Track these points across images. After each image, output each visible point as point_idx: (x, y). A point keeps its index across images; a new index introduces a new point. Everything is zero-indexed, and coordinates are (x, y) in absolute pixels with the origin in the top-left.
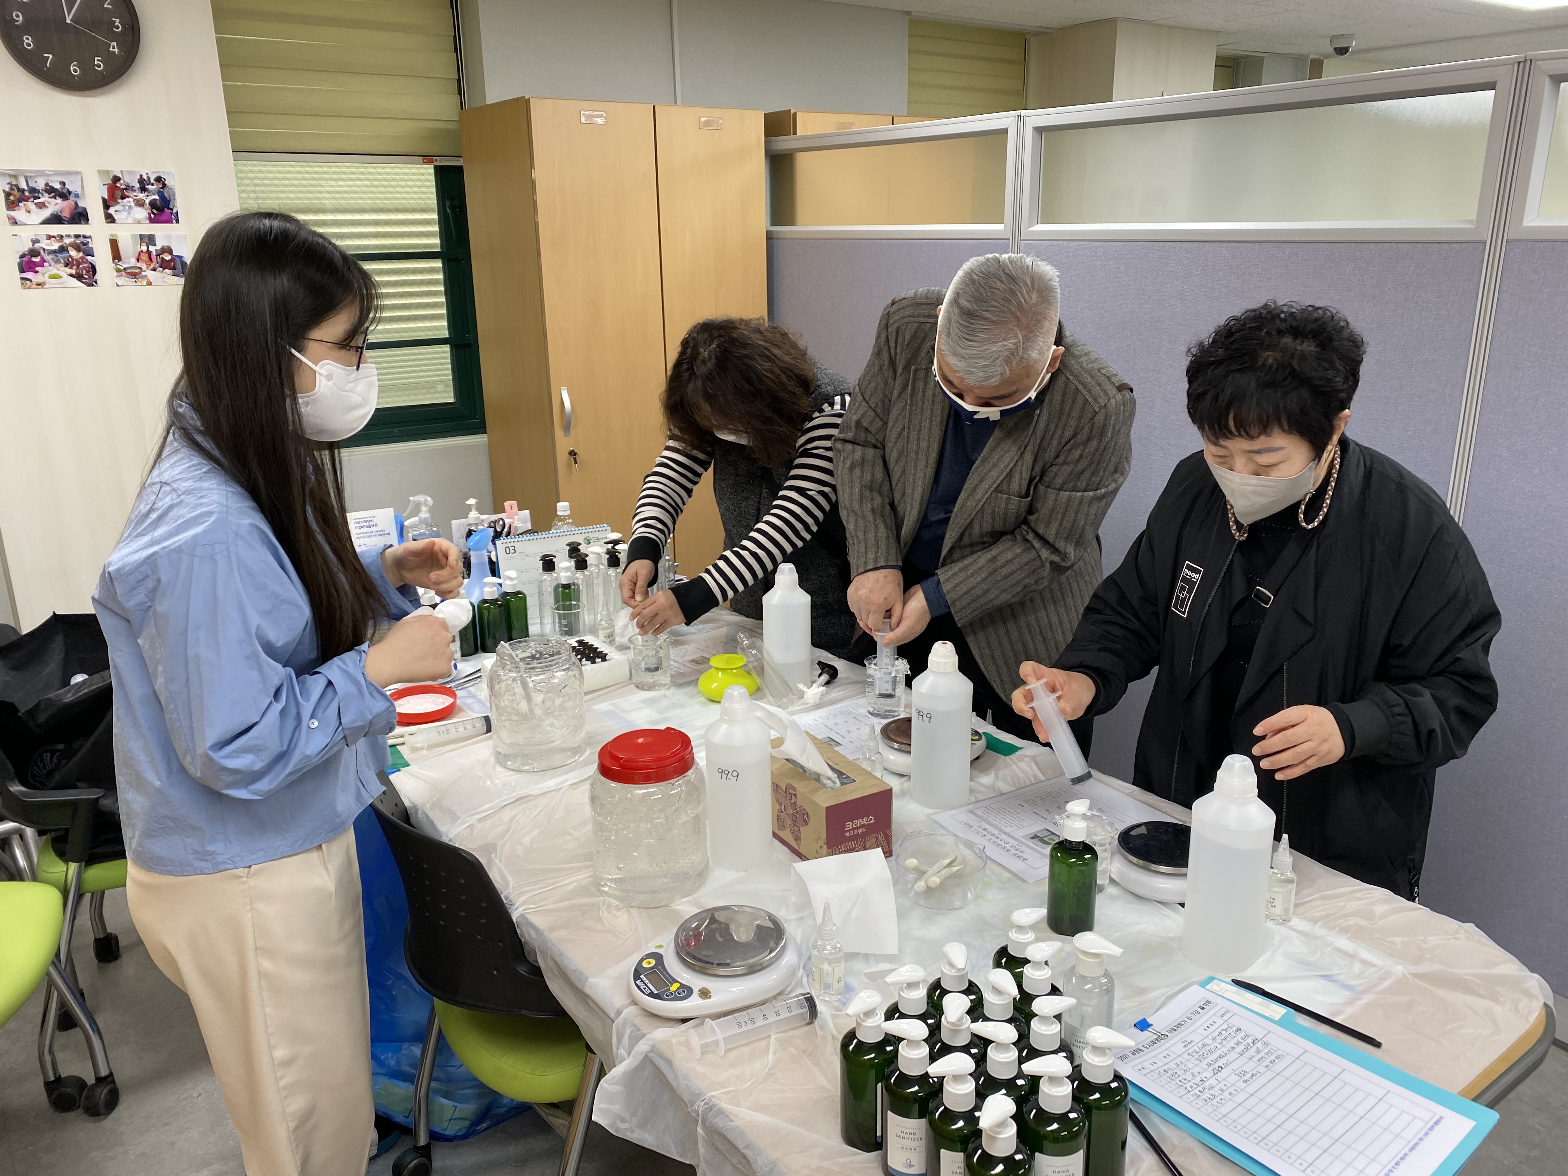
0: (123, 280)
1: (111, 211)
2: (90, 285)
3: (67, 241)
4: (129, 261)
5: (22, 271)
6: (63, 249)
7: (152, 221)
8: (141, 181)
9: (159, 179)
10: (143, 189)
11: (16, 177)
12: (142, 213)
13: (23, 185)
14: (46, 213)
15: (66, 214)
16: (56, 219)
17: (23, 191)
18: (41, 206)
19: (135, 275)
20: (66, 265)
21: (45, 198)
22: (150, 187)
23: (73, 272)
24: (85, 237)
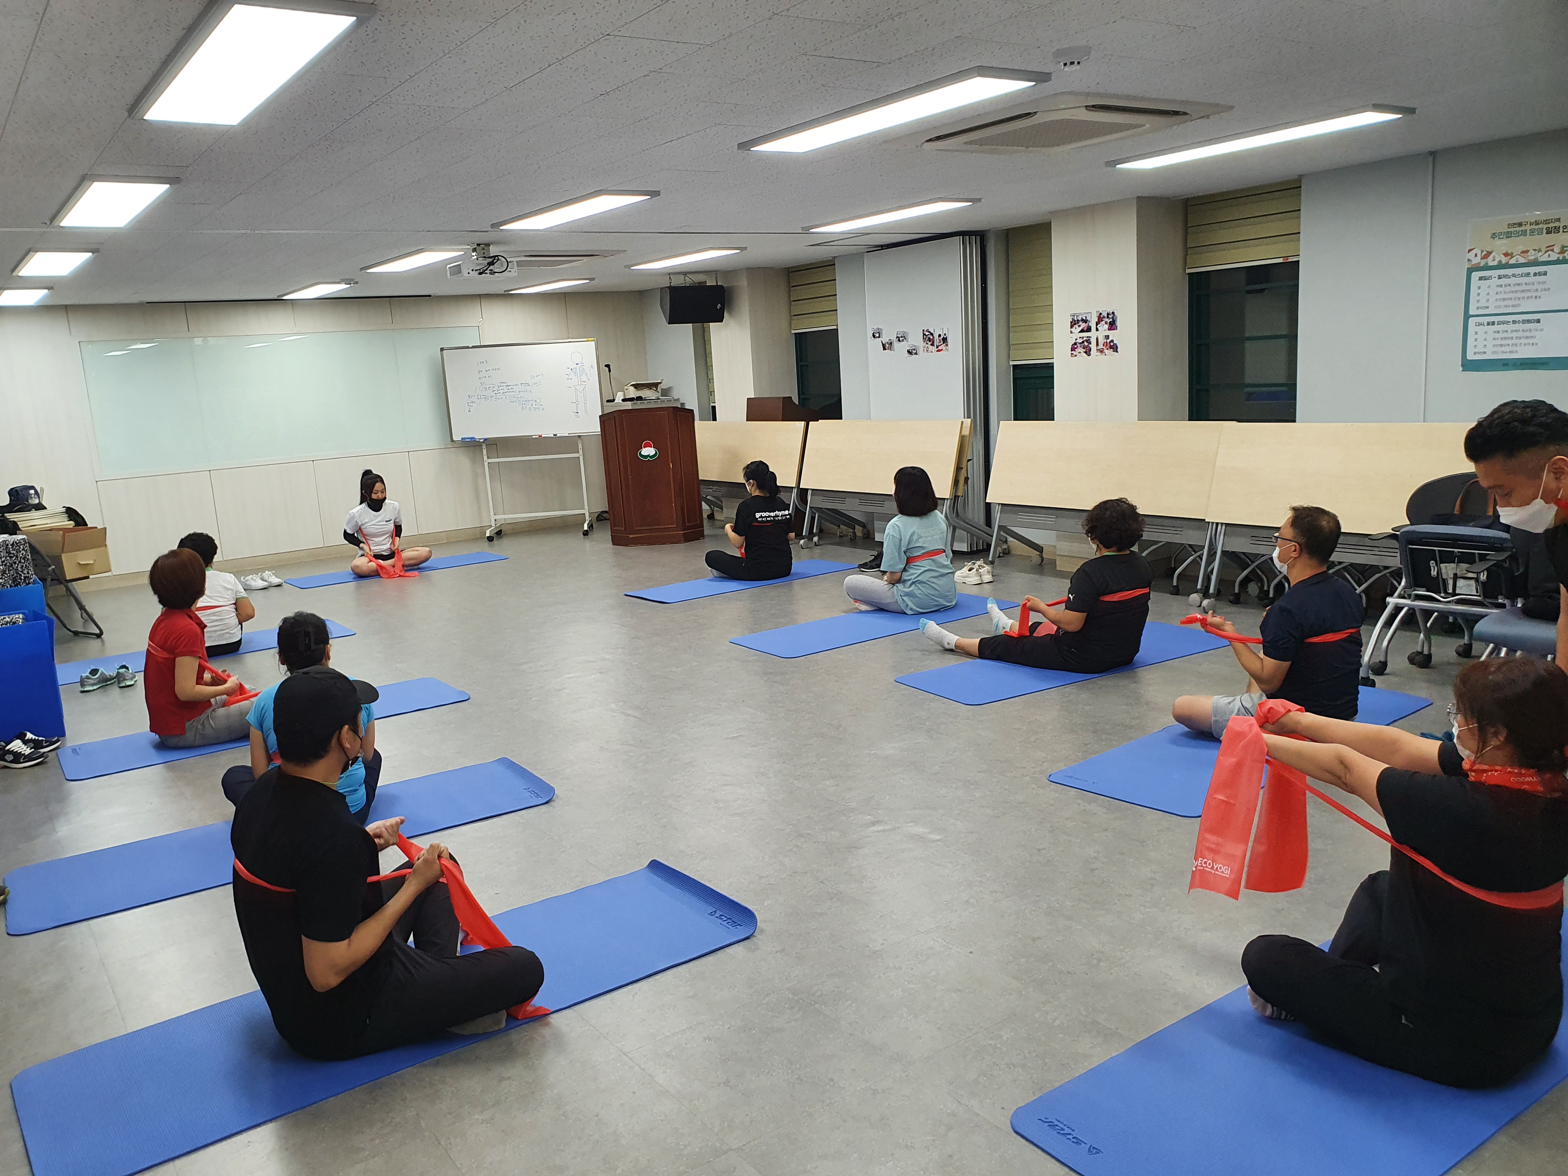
0: (1099, 354)
1: (1098, 327)
2: (1089, 355)
3: (1085, 339)
4: (1101, 346)
5: (1072, 351)
6: (1083, 342)
7: (1109, 330)
8: (1108, 314)
9: (1113, 313)
10: (1108, 317)
11: (1074, 316)
12: (1106, 326)
13: (1076, 319)
14: (1080, 329)
15: (1085, 329)
16: (1082, 331)
17: (1075, 321)
18: (1079, 326)
19: (1101, 351)
20: (1083, 348)
21: (1081, 323)
22: (1110, 316)
23: (1085, 350)
24: (1090, 337)
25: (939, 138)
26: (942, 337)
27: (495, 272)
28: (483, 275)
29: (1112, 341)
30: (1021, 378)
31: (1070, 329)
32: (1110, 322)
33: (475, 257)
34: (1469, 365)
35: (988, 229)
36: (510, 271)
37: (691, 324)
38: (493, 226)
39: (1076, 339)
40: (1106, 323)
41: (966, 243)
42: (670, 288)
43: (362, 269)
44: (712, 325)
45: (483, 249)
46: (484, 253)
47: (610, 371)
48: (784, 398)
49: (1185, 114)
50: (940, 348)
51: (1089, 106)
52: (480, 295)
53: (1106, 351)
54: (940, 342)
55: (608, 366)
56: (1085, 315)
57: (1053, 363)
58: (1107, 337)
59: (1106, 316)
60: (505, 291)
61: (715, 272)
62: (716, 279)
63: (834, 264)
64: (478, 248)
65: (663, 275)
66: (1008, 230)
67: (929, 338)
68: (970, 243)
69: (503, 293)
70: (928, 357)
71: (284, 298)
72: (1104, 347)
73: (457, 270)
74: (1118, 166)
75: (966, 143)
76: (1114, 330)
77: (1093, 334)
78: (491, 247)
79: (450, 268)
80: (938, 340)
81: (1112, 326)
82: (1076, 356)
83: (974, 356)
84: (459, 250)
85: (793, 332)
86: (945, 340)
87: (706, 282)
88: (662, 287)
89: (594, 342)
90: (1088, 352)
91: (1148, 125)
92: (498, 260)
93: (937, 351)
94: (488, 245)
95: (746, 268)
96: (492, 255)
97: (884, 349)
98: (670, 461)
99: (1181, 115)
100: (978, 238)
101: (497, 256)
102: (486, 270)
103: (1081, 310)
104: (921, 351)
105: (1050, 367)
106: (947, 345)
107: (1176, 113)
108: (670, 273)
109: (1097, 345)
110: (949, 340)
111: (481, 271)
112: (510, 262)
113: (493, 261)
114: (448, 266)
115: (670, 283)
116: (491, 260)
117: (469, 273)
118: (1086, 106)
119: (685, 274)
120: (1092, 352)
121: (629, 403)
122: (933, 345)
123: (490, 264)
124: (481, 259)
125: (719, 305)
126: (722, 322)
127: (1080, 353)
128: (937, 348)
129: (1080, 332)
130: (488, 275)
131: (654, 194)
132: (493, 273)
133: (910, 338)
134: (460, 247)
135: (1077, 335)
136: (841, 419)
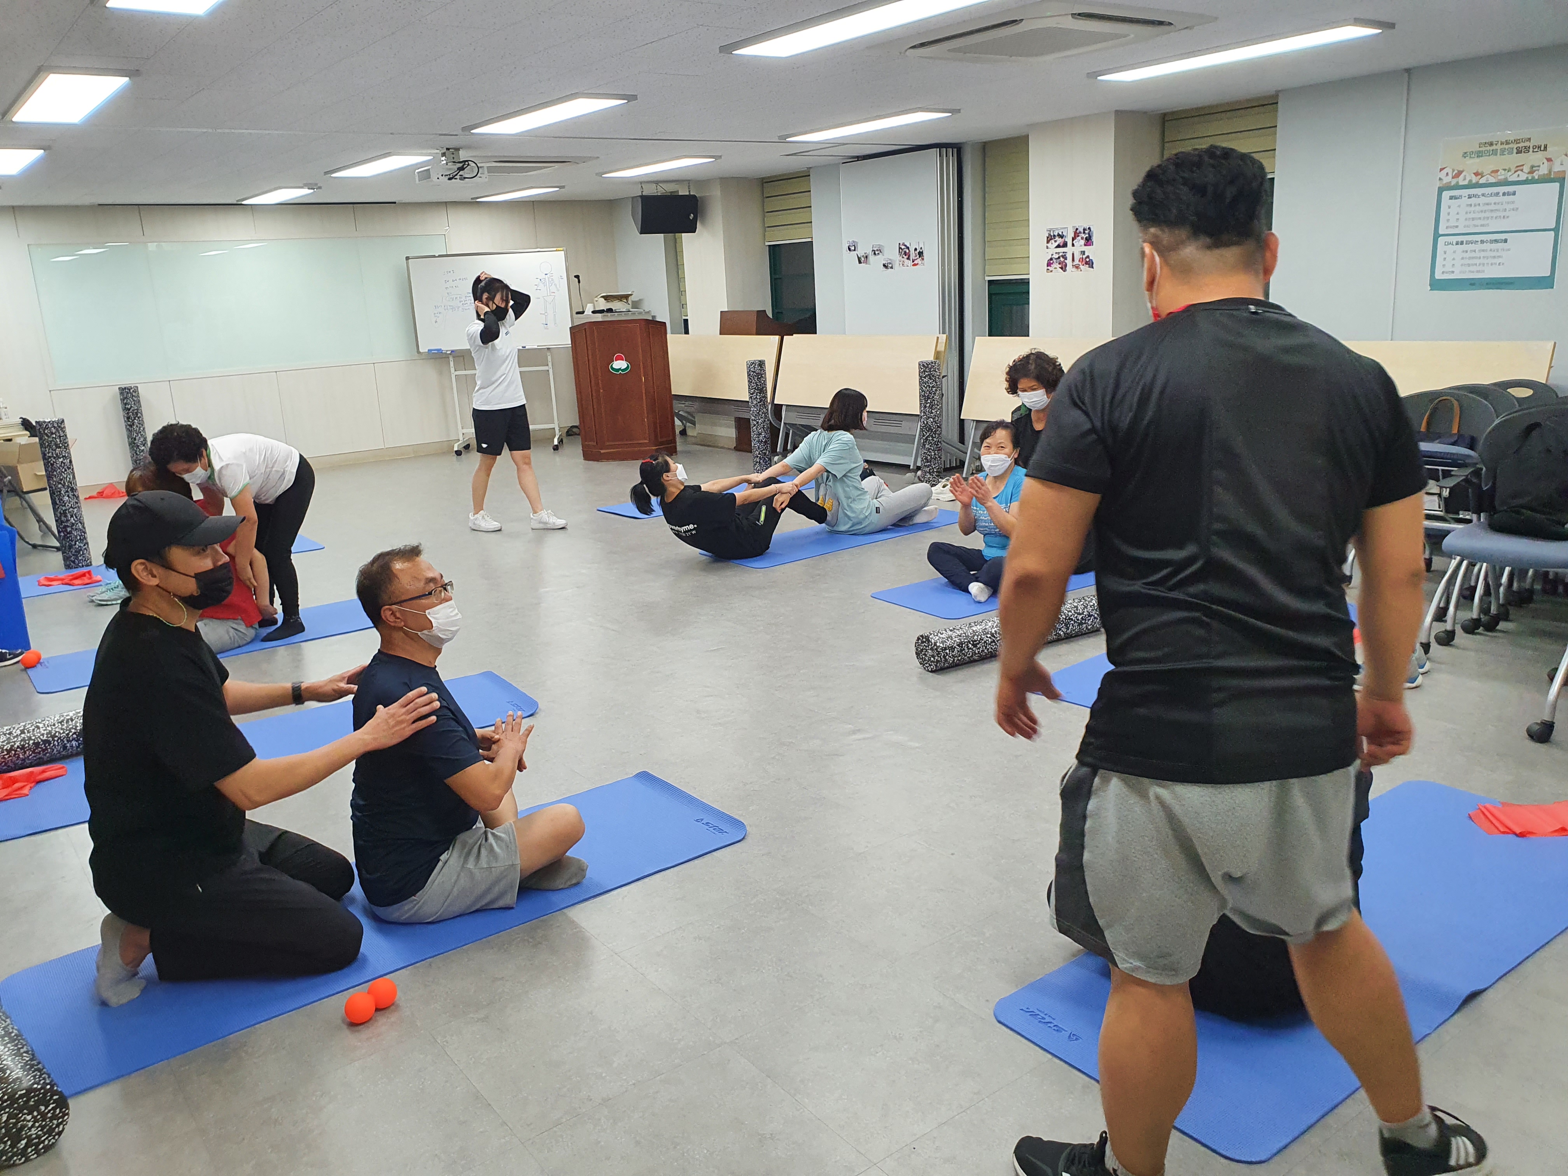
25: (922, 45)
26: (918, 251)
27: (465, 178)
28: (453, 180)
29: (1088, 257)
30: (995, 294)
31: (1046, 244)
32: (1086, 238)
33: (445, 162)
34: (1437, 285)
35: (965, 141)
36: (480, 177)
37: (662, 235)
38: (464, 129)
39: (1052, 255)
40: (1082, 238)
41: (943, 156)
42: (642, 197)
43: (326, 173)
44: (684, 235)
45: (453, 154)
46: (453, 158)
47: (579, 282)
48: (758, 311)
49: (1170, 24)
50: (916, 262)
51: (1075, 14)
52: (446, 202)
53: (1081, 267)
54: (916, 256)
55: (577, 277)
56: (1062, 231)
57: (1029, 279)
58: (1083, 253)
59: (1082, 231)
60: (472, 199)
61: (688, 182)
62: (689, 188)
63: (809, 176)
64: (447, 152)
65: (635, 183)
66: (985, 143)
67: (905, 252)
68: (946, 156)
69: (470, 200)
70: (904, 270)
71: (244, 203)
72: (1080, 263)
73: (426, 175)
74: (1099, 78)
75: (949, 50)
76: (1090, 245)
77: (1069, 250)
78: (460, 152)
79: (418, 173)
80: (914, 255)
81: (1088, 241)
82: (1051, 271)
83: (949, 270)
84: (429, 155)
85: (767, 244)
86: (921, 254)
87: (678, 191)
88: (633, 196)
89: (563, 252)
90: (1064, 268)
91: (1132, 36)
92: (468, 165)
93: (913, 265)
94: (457, 149)
95: (721, 178)
96: (461, 160)
97: (860, 262)
98: (642, 375)
99: (1164, 25)
100: (955, 150)
101: (467, 161)
102: (456, 175)
103: (1057, 226)
104: (896, 266)
105: (1026, 283)
106: (923, 259)
107: (1161, 23)
108: (642, 182)
109: (1073, 260)
110: (925, 254)
111: (451, 176)
112: (481, 167)
113: (463, 165)
114: (417, 171)
115: (642, 192)
116: (461, 165)
117: (438, 178)
118: (1072, 14)
119: (657, 182)
120: (1067, 268)
121: (600, 315)
122: (908, 259)
123: (461, 169)
124: (449, 164)
125: (692, 215)
126: (695, 232)
127: (1055, 268)
128: (913, 262)
129: (1056, 247)
130: (458, 180)
131: (631, 98)
132: (463, 178)
133: (886, 251)
134: (429, 151)
135: (1053, 250)
136: (816, 333)
